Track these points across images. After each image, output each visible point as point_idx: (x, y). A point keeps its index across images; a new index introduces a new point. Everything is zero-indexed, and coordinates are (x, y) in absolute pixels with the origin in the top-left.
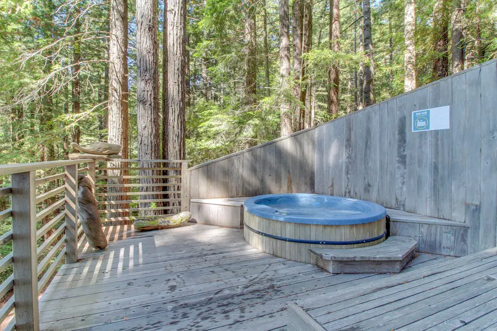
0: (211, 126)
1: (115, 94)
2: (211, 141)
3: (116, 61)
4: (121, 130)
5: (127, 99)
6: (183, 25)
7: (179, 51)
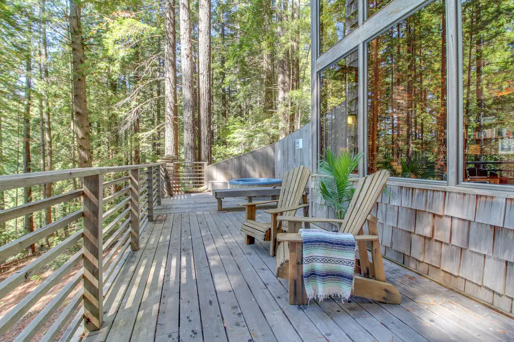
0: (234, 138)
1: (169, 118)
2: (235, 149)
3: (170, 95)
4: (173, 143)
5: (177, 121)
6: (209, 81)
7: (207, 98)
